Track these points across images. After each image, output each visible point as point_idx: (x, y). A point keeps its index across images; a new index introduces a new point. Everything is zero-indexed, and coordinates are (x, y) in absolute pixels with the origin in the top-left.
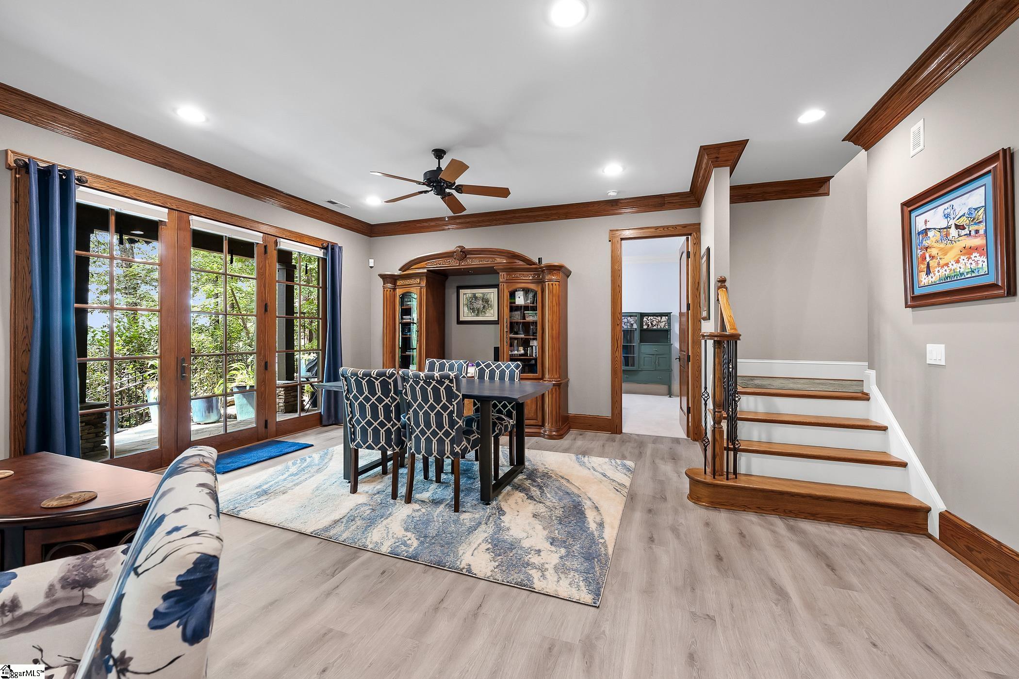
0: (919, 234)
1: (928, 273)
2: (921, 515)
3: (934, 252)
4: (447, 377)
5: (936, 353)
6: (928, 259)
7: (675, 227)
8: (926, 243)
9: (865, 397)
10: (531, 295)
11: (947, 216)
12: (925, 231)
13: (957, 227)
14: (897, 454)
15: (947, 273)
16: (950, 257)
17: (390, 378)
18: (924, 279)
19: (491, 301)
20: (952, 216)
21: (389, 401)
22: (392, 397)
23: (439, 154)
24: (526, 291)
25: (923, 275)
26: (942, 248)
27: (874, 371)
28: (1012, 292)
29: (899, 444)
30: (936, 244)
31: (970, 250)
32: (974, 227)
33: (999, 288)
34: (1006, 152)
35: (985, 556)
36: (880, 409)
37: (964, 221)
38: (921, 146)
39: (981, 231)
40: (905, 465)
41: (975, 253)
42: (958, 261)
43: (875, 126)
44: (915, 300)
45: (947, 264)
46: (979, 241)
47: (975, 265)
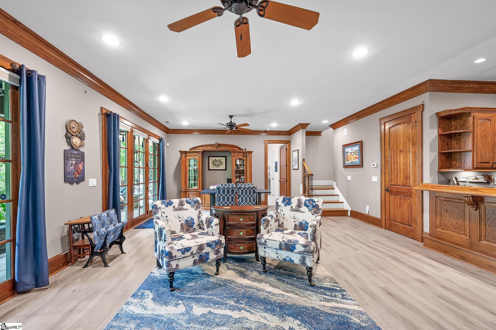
0: (346, 152)
1: (348, 161)
2: (346, 212)
3: (349, 157)
4: (246, 188)
5: (349, 178)
6: (348, 158)
7: (283, 141)
8: (348, 155)
9: (333, 189)
10: (242, 161)
11: (352, 150)
12: (347, 152)
13: (354, 153)
14: (341, 201)
15: (352, 162)
16: (352, 159)
17: (234, 188)
18: (347, 162)
19: (222, 162)
20: (353, 150)
21: (233, 195)
22: (234, 194)
23: (231, 117)
24: (240, 159)
25: (347, 161)
26: (351, 156)
27: (335, 182)
28: (362, 167)
29: (341, 198)
30: (349, 155)
31: (356, 158)
32: (356, 154)
33: (361, 166)
34: (362, 141)
35: (358, 216)
36: (337, 191)
37: (355, 152)
38: (346, 134)
39: (358, 155)
40: (343, 202)
41: (357, 159)
42: (354, 160)
43: (336, 125)
44: (346, 167)
45: (352, 160)
46: (357, 156)
47: (356, 161)
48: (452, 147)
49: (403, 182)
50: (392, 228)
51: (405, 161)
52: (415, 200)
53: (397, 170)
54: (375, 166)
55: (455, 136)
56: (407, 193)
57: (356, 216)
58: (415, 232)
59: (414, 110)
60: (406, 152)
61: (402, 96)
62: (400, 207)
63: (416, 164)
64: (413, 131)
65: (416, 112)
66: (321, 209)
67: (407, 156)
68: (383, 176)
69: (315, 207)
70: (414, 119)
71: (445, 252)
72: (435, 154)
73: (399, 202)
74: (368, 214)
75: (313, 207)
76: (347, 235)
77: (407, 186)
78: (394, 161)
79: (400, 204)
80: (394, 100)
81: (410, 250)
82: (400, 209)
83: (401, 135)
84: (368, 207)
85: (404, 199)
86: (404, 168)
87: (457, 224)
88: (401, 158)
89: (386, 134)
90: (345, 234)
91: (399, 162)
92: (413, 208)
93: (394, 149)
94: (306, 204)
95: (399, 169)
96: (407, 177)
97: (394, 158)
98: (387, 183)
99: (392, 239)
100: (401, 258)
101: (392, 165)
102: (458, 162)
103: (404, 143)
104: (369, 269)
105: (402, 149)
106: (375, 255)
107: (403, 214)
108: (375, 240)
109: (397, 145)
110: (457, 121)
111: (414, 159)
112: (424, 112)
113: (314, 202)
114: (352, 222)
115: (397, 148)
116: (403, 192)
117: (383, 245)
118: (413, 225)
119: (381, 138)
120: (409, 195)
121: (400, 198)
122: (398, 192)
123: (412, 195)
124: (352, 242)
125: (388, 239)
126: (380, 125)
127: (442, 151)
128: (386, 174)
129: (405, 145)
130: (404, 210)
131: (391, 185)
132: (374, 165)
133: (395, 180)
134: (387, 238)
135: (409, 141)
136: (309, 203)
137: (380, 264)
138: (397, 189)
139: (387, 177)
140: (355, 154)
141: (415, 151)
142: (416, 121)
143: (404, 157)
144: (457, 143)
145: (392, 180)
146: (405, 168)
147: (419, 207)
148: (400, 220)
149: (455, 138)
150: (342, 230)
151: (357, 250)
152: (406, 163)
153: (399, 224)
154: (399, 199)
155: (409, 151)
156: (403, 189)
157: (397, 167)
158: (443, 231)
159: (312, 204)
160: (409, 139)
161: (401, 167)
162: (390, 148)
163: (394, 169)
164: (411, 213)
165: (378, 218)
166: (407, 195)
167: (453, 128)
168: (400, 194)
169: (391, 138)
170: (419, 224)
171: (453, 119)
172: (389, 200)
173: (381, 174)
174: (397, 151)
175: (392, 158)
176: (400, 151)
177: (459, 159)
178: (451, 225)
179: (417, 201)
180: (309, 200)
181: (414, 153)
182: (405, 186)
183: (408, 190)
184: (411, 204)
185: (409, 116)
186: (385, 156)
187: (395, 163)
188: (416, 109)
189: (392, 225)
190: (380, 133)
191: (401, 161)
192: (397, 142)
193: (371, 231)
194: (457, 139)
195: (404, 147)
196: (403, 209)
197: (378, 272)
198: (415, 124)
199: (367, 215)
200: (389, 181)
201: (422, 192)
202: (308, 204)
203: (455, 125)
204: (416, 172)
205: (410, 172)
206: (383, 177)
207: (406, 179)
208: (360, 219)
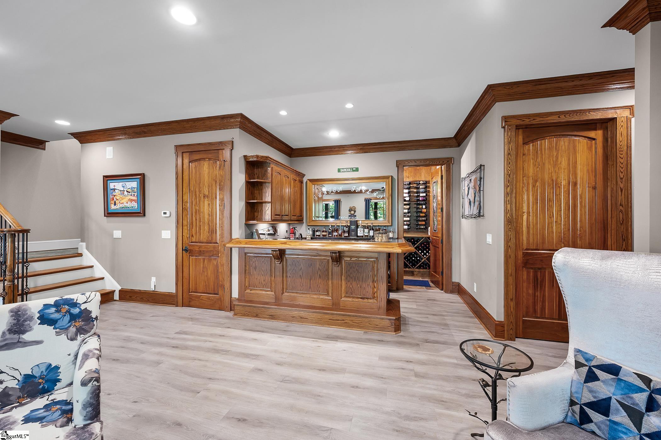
0: (111, 189)
1: (115, 204)
2: (113, 294)
3: (118, 198)
5: (117, 234)
6: (115, 200)
8: (114, 194)
9: (80, 255)
11: (123, 187)
12: (114, 189)
13: (127, 191)
15: (123, 206)
16: (124, 201)
20: (125, 187)
26: (121, 197)
27: (85, 243)
28: (144, 215)
29: (99, 271)
30: (118, 195)
31: (131, 200)
32: (133, 194)
33: (141, 214)
34: (144, 174)
35: (136, 296)
36: (88, 259)
37: (129, 190)
38: (112, 157)
39: (136, 195)
40: (103, 278)
41: (133, 202)
42: (127, 203)
43: (89, 137)
44: (109, 214)
45: (123, 203)
46: (135, 198)
47: (133, 206)
48: (255, 197)
49: (208, 237)
50: (192, 303)
51: (210, 210)
52: (224, 260)
53: (200, 221)
54: (168, 215)
55: (257, 185)
56: (212, 252)
57: (130, 297)
58: (222, 300)
59: (222, 145)
60: (212, 197)
61: (208, 123)
62: (203, 271)
63: (224, 214)
64: (221, 172)
65: (224, 149)
66: (97, 317)
67: (212, 204)
68: (179, 230)
69: (79, 317)
70: (222, 157)
71: (257, 316)
72: (243, 203)
73: (202, 266)
74: (154, 289)
75: (73, 318)
76: (128, 339)
77: (213, 243)
78: (195, 209)
79: (204, 267)
80: (197, 124)
81: (225, 328)
82: (203, 275)
83: (205, 174)
84: (154, 279)
85: (210, 260)
86: (209, 218)
87: (264, 281)
88: (205, 206)
89: (184, 170)
90: (124, 340)
91: (203, 210)
92: (220, 271)
93: (196, 192)
94: (46, 316)
95: (203, 221)
96: (212, 231)
97: (196, 205)
98: (185, 239)
99: (197, 320)
100: (223, 345)
101: (192, 215)
102: (259, 213)
103: (209, 186)
104: (193, 391)
105: (207, 193)
106: (190, 359)
107: (207, 280)
108: (178, 330)
109: (200, 188)
110: (259, 169)
111: (221, 207)
112: (233, 151)
113: (74, 304)
114: (127, 309)
115: (200, 191)
116: (207, 252)
117: (192, 335)
118: (220, 292)
119: (177, 173)
120: (215, 254)
121: (204, 259)
122: (200, 251)
123: (219, 254)
124: (142, 352)
125: (193, 323)
126: (176, 156)
127: (248, 200)
128: (185, 228)
129: (210, 189)
130: (209, 274)
131: (192, 242)
132: (165, 213)
133: (197, 236)
134: (192, 321)
135: (216, 183)
136: (58, 311)
137: (204, 371)
138: (200, 247)
139: (185, 231)
140: (129, 194)
141: (223, 198)
142: (224, 160)
143: (209, 204)
144: (259, 193)
145: (192, 236)
146: (211, 218)
147: (226, 268)
148: (204, 288)
149: (257, 187)
150: (114, 333)
151: (158, 363)
152: (211, 213)
153: (201, 295)
154: (202, 260)
155: (216, 198)
156: (208, 247)
157: (199, 217)
158: (252, 292)
159: (68, 312)
160: (216, 182)
161: (205, 218)
162: (190, 190)
163: (196, 220)
164: (217, 277)
165: (172, 293)
166: (213, 255)
167: (256, 176)
168: (203, 254)
169: (192, 176)
170: (227, 289)
171: (255, 168)
172: (188, 264)
173: (177, 227)
174: (199, 195)
175: (193, 204)
176: (204, 196)
177: (260, 210)
178: (259, 283)
179: (224, 262)
180: (57, 305)
181: (222, 200)
182: (211, 243)
183: (214, 247)
184: (217, 266)
185: (216, 151)
186: (183, 201)
187: (197, 212)
188: (225, 145)
189: (193, 299)
190: (176, 166)
191: (205, 209)
192: (200, 183)
193: (164, 316)
194: (259, 189)
195: (209, 191)
196: (207, 273)
197: (208, 390)
198: (223, 164)
199: (153, 291)
200: (188, 236)
201: (231, 249)
202: (56, 316)
203: (258, 174)
204: (224, 225)
205: (216, 224)
206: (180, 232)
207: (211, 233)
208: (138, 301)
